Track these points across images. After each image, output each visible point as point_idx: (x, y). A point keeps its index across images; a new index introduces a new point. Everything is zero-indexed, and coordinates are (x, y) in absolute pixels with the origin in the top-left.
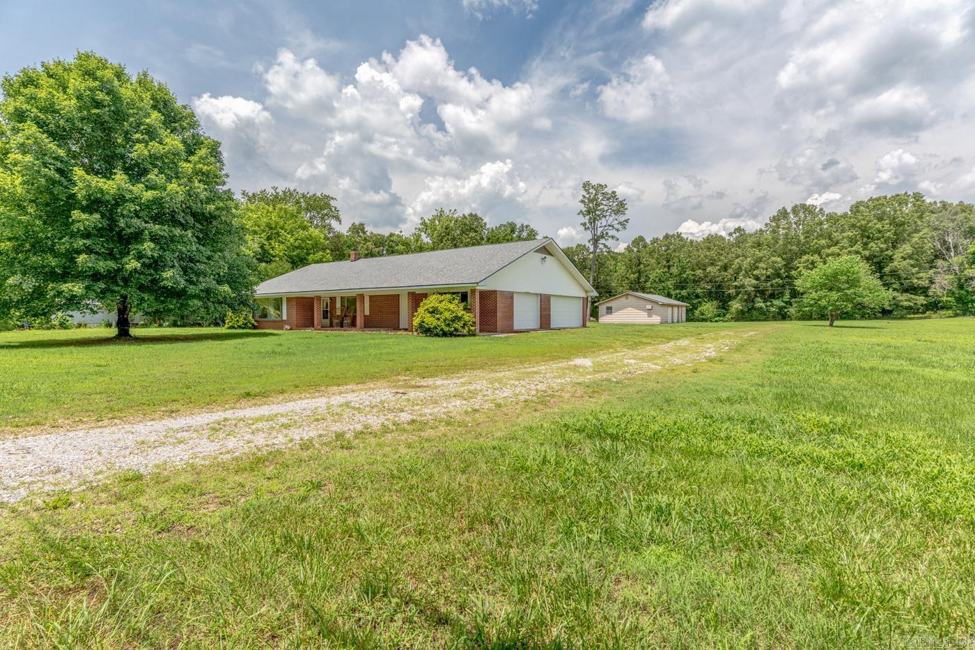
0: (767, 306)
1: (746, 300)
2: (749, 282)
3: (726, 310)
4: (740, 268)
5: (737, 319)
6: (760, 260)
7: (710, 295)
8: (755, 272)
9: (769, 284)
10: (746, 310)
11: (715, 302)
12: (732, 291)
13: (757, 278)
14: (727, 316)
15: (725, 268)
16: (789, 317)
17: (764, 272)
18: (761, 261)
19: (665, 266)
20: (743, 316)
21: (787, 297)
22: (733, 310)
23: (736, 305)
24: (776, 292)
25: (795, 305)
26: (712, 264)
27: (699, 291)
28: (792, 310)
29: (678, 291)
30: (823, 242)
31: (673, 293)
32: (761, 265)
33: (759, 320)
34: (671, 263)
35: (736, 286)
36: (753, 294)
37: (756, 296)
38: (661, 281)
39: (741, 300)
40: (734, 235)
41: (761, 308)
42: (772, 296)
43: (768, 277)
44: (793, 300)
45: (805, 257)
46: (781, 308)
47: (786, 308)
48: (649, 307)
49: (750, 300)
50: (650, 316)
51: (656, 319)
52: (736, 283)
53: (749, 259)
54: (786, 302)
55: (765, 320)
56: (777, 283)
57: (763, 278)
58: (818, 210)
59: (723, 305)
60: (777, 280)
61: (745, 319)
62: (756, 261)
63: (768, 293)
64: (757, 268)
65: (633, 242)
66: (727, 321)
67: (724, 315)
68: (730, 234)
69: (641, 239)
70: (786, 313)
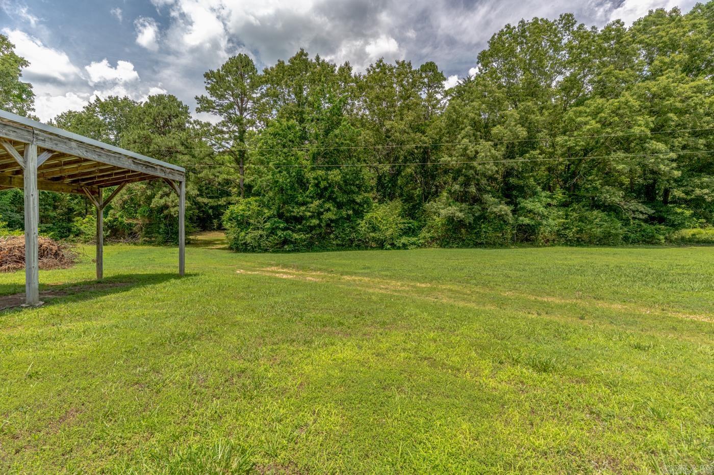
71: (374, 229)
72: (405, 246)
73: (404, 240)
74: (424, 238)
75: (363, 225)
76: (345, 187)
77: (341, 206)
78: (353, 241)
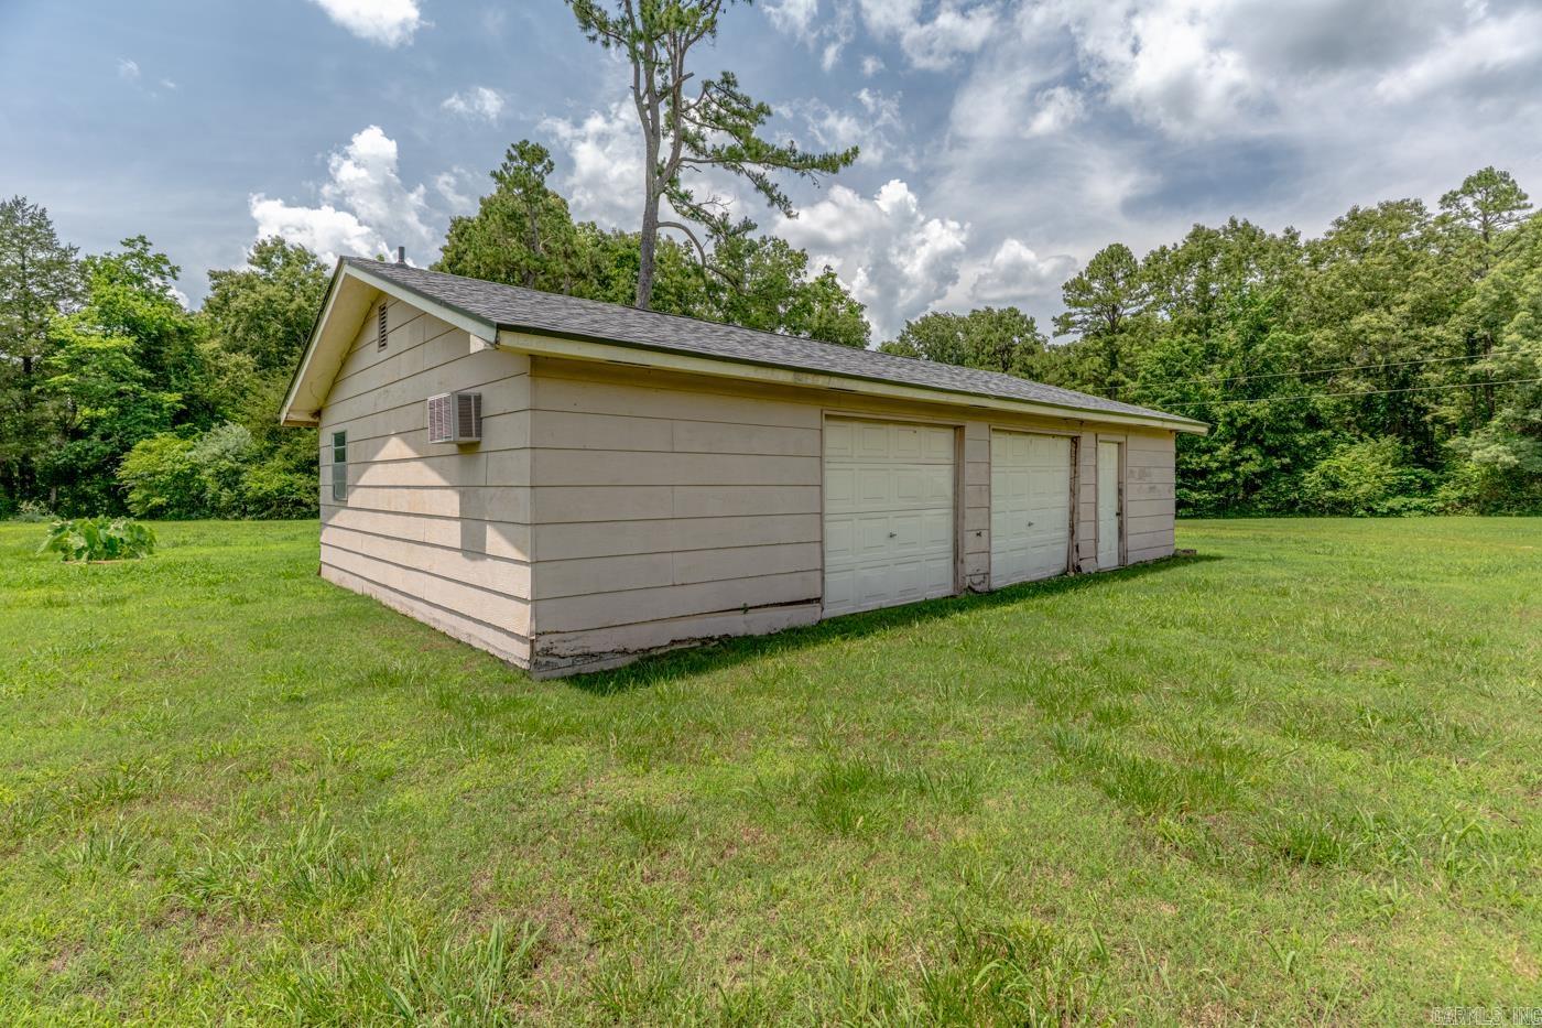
3: (1434, 467)
4: (1507, 302)
5: (1488, 506)
7: (1368, 419)
11: (1386, 442)
14: (1442, 492)
15: (1434, 311)
19: (1191, 325)
22: (1470, 468)
23: (1484, 452)
26: (1376, 302)
27: (1320, 400)
29: (1235, 405)
38: (1173, 374)
39: (1512, 426)
40: (1469, 201)
59: (1425, 449)
66: (1440, 511)
67: (1427, 488)
68: (1450, 198)
71: (1335, 485)
72: (1392, 512)
73: (1395, 502)
74: (1446, 499)
75: (1311, 480)
76: (1280, 424)
77: (1271, 451)
78: (1294, 503)
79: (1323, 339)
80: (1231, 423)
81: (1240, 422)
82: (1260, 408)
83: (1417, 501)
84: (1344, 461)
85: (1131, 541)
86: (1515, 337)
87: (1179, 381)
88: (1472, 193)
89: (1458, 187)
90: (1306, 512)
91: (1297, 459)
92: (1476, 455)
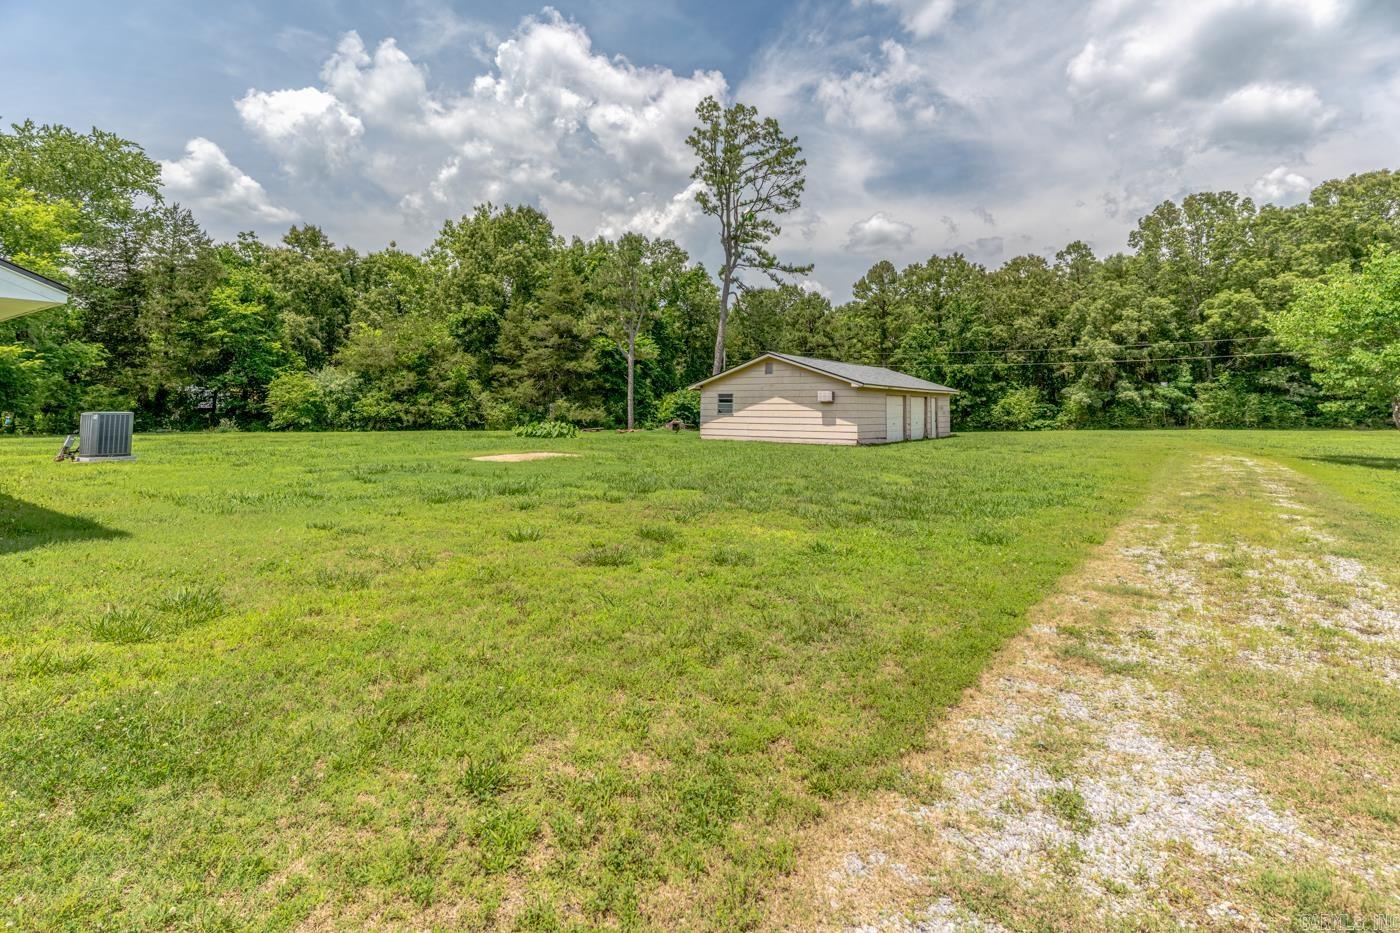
0: (1143, 398)
1: (1097, 385)
2: (1103, 349)
3: (1057, 404)
4: (1083, 319)
5: (1080, 424)
6: (1122, 302)
7: (1023, 375)
8: (1114, 328)
9: (1145, 352)
10: (1099, 404)
11: (1033, 389)
12: (1068, 368)
13: (1119, 339)
14: (1060, 417)
15: (1052, 322)
16: (1192, 420)
17: (1135, 326)
18: (1125, 305)
19: (930, 318)
20: (1093, 417)
21: (1185, 378)
22: (1071, 404)
23: (1077, 396)
24: (1160, 369)
25: (1202, 396)
26: (1025, 312)
27: (999, 365)
28: (1198, 407)
29: (956, 366)
30: (1261, 264)
31: (947, 369)
32: (1128, 312)
33: (1129, 427)
34: (943, 311)
35: (1075, 357)
36: (1112, 371)
37: (1118, 377)
38: (922, 347)
39: (1087, 383)
40: (1069, 258)
41: (1132, 401)
42: (1152, 377)
43: (1142, 337)
44: (1199, 385)
45: (1223, 296)
46: (1174, 403)
47: (1183, 401)
48: (825, 395)
49: (1107, 384)
50: (828, 421)
51: (845, 432)
52: (1074, 351)
53: (1100, 302)
54: (1184, 390)
55: (1141, 427)
56: (1161, 349)
57: (1132, 340)
58: (1239, 202)
59: (1052, 394)
60: (1163, 343)
61: (1098, 425)
62: (1117, 306)
63: (1141, 371)
64: (1119, 318)
65: (872, 272)
66: (1059, 428)
67: (1053, 417)
68: (1060, 256)
69: (886, 267)
70: (1185, 413)
71: (1008, 413)
72: (1037, 428)
73: (1037, 423)
74: (1061, 421)
75: (996, 410)
76: (979, 378)
77: (976, 394)
78: (988, 423)
79: (999, 330)
80: (954, 377)
81: (959, 376)
82: (969, 369)
83: (1048, 422)
84: (1013, 400)
85: (940, 430)
86: (1086, 338)
87: (926, 351)
88: (1070, 253)
89: (1064, 250)
90: (994, 429)
91: (989, 398)
92: (1073, 397)
